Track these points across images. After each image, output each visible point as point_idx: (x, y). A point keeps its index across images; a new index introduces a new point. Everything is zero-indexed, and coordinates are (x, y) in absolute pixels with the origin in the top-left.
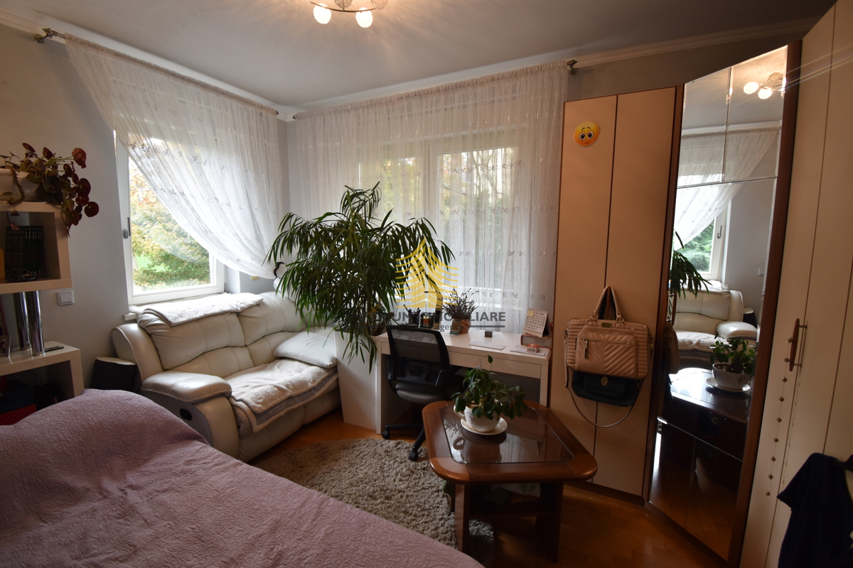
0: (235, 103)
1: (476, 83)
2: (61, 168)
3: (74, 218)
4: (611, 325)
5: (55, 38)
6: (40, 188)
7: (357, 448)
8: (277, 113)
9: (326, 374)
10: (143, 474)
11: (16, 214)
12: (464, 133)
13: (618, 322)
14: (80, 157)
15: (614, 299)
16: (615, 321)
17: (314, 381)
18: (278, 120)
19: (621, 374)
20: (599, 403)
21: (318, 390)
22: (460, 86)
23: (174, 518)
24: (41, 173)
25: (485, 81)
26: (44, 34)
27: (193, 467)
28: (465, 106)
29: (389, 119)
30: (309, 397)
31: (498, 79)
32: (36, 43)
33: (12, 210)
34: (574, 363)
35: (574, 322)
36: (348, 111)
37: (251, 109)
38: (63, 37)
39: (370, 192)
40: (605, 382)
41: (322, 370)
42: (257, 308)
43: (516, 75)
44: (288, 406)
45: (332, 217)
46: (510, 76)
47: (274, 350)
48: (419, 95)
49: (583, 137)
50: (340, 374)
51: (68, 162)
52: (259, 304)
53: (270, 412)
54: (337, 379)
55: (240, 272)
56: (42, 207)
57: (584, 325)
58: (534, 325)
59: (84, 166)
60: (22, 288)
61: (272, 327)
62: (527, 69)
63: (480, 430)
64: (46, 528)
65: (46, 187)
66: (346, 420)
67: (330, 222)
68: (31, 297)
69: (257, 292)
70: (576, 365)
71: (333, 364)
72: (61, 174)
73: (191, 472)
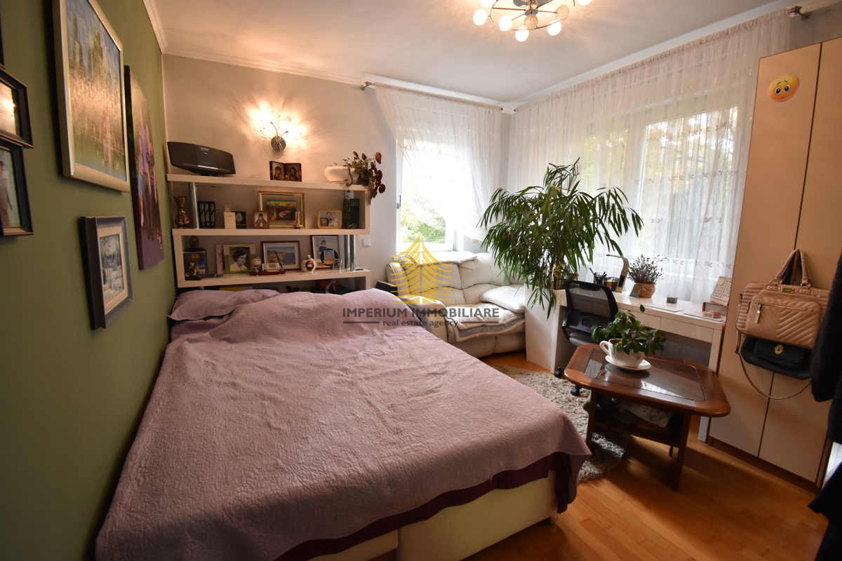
0: (471, 108)
1: (683, 50)
2: (369, 165)
3: (373, 194)
4: (794, 290)
5: (370, 86)
6: (360, 177)
7: (531, 376)
8: (502, 109)
9: (515, 317)
10: (392, 332)
11: (349, 191)
12: (666, 102)
13: (802, 288)
14: (378, 158)
15: (802, 263)
16: (799, 287)
17: (505, 320)
18: (502, 114)
19: (797, 343)
20: (775, 374)
21: (507, 328)
22: (666, 56)
23: (402, 349)
24: (360, 168)
25: (692, 46)
26: (365, 85)
27: (416, 335)
28: (669, 75)
29: (594, 99)
30: (498, 331)
31: (707, 41)
32: (361, 91)
33: (347, 189)
34: (744, 327)
35: (751, 285)
36: (558, 97)
37: (482, 110)
38: (374, 85)
39: (570, 168)
40: (778, 351)
41: (512, 314)
42: (472, 263)
43: (727, 34)
44: (482, 332)
45: (533, 190)
46: (721, 36)
47: (480, 296)
48: (623, 72)
49: (778, 91)
50: (527, 320)
51: (373, 161)
52: (473, 260)
53: (469, 331)
54: (524, 323)
55: (465, 237)
56: (360, 188)
57: (762, 289)
58: (722, 293)
59: (380, 163)
60: (348, 232)
61: (482, 278)
62: (740, 25)
63: (621, 364)
64: (349, 340)
65: (362, 176)
66: (528, 359)
67: (532, 195)
68: (352, 237)
69: (474, 253)
70: (746, 329)
71: (521, 310)
72: (369, 168)
73: (414, 336)
